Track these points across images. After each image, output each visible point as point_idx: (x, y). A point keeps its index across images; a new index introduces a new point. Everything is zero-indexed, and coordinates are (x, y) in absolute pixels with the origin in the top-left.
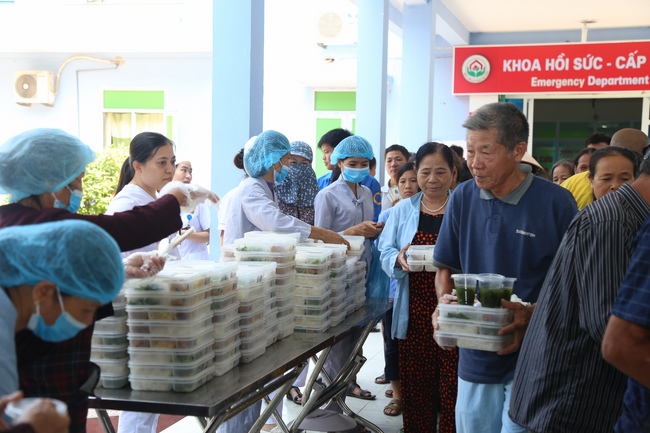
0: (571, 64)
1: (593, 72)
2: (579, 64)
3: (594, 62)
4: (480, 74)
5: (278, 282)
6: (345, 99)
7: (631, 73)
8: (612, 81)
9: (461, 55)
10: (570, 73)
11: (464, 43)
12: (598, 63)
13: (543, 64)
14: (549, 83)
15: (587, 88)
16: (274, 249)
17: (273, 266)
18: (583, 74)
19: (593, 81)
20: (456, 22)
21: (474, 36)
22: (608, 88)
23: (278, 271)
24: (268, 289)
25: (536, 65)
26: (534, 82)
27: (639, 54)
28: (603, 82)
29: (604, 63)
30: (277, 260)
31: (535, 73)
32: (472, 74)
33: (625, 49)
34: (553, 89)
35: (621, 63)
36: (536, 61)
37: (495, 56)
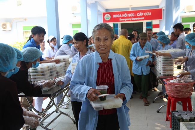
0: (128, 15)
1: (132, 17)
2: (130, 15)
3: (133, 15)
4: (108, 18)
5: (65, 66)
6: (79, 25)
7: (140, 17)
8: (137, 19)
9: (104, 14)
10: (128, 17)
11: (104, 11)
12: (134, 15)
13: (122, 16)
14: (123, 20)
15: (131, 20)
16: (64, 59)
17: (64, 63)
18: (130, 17)
19: (133, 19)
20: (102, 7)
21: (107, 10)
22: (136, 20)
23: (65, 64)
24: (63, 68)
25: (120, 16)
26: (120, 19)
27: (142, 12)
28: (135, 19)
29: (135, 15)
30: (64, 62)
31: (120, 18)
32: (107, 18)
33: (139, 12)
34: (124, 21)
35: (138, 15)
36: (120, 15)
37: (111, 14)
